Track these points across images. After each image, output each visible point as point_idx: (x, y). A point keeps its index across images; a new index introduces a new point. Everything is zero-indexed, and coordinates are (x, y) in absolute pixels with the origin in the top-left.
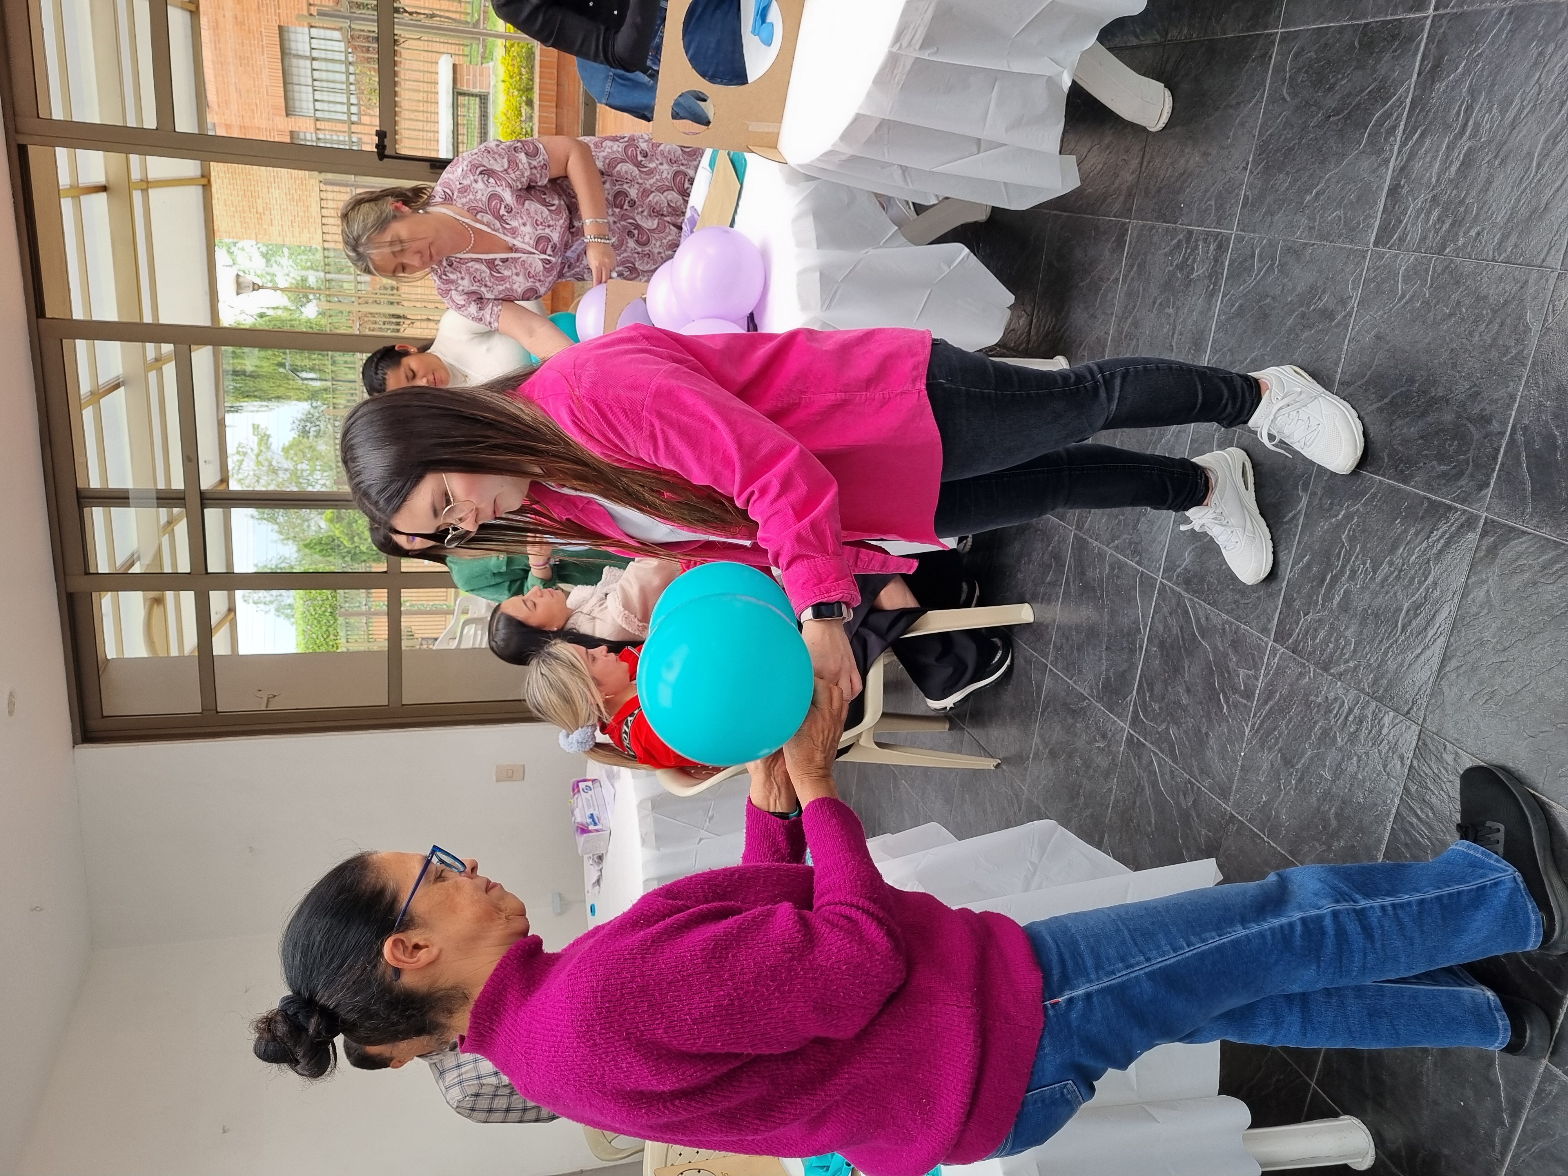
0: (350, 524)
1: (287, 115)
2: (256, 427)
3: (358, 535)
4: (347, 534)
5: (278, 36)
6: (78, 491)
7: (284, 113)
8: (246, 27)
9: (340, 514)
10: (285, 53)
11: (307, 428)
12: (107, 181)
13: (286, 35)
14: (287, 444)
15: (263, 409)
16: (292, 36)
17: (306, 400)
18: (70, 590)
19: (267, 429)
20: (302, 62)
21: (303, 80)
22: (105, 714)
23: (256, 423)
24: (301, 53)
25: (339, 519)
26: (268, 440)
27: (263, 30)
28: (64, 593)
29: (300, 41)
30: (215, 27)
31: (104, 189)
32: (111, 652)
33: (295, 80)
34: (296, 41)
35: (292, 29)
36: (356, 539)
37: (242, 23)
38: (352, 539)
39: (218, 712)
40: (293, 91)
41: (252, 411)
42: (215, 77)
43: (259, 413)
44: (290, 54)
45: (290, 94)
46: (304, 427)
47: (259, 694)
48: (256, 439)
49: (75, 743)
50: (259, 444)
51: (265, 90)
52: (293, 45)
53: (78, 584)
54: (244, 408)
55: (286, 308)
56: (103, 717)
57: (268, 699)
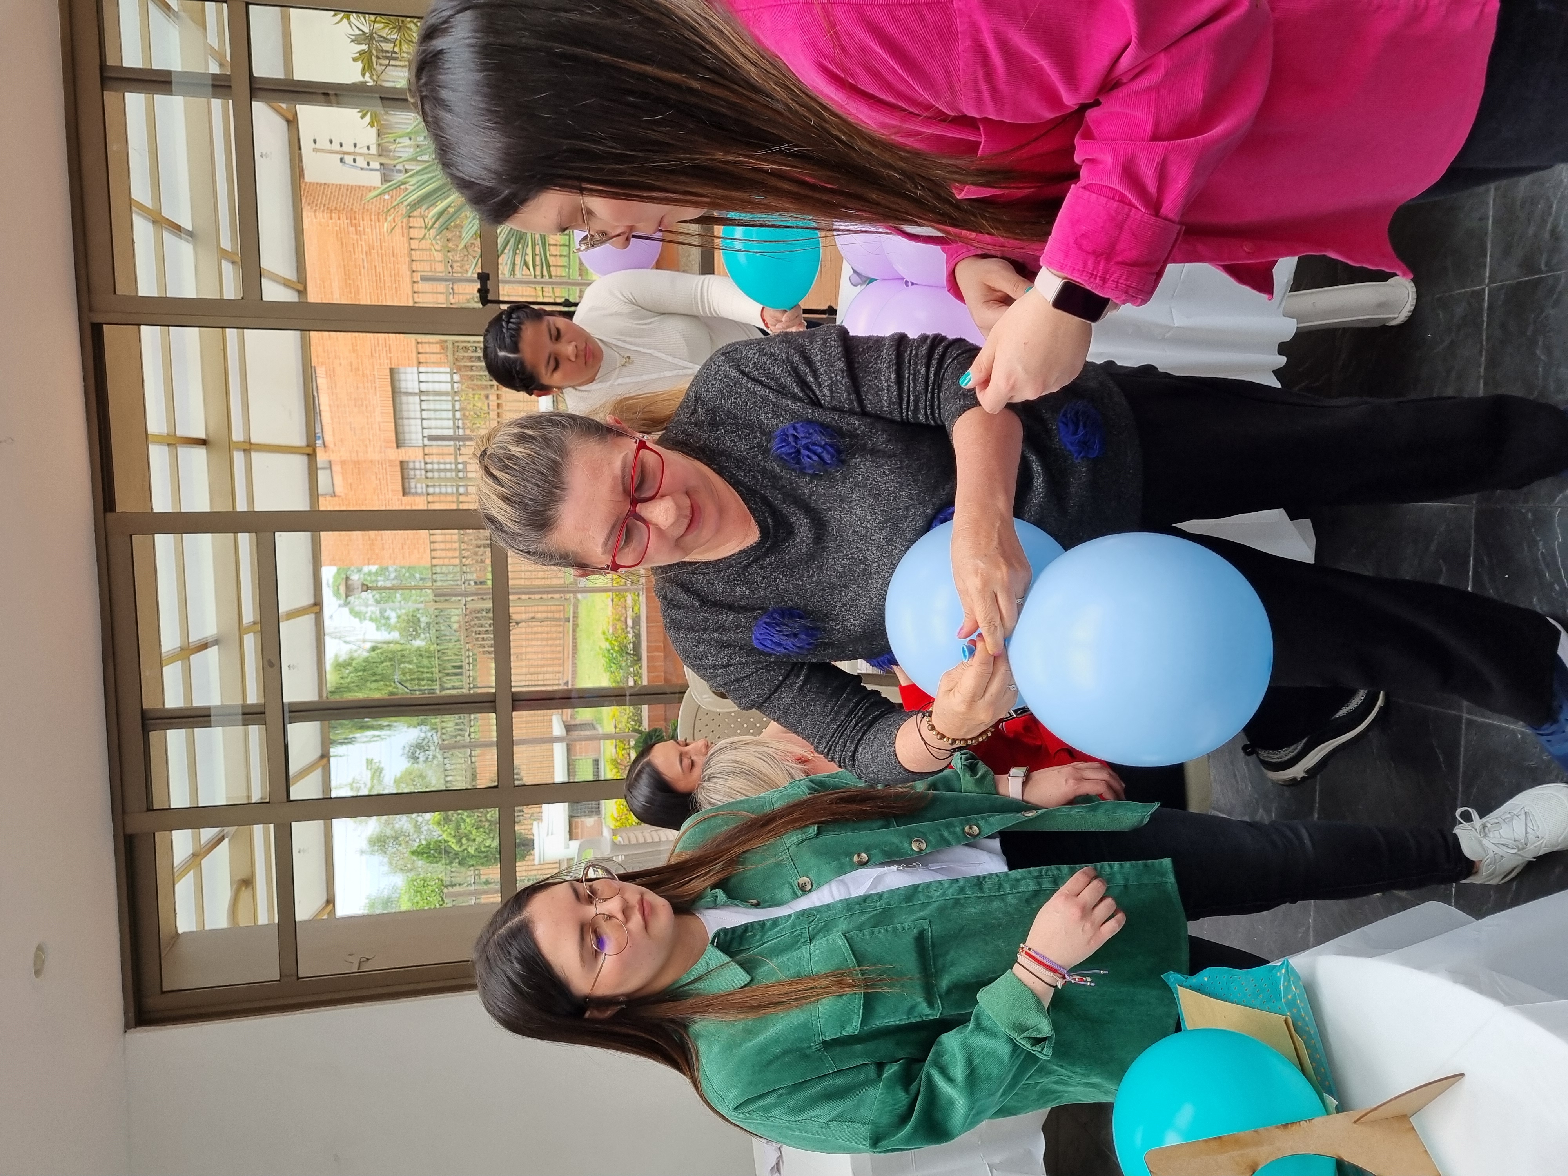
0: (458, 827)
1: (398, 447)
2: (369, 762)
3: (466, 836)
4: (454, 836)
5: (389, 377)
6: (143, 713)
7: (395, 445)
8: (361, 372)
9: (447, 816)
10: (396, 392)
11: (417, 755)
12: (207, 434)
13: (396, 376)
14: (399, 775)
15: (375, 739)
16: (402, 377)
17: (415, 727)
18: (129, 831)
19: (380, 762)
20: (411, 399)
21: (412, 415)
22: (165, 989)
23: (370, 757)
24: (410, 391)
25: (447, 820)
26: (381, 773)
27: (376, 373)
28: (121, 834)
29: (410, 380)
30: (331, 375)
31: (203, 442)
32: (185, 923)
33: (405, 414)
34: (406, 381)
35: (402, 370)
36: (464, 840)
37: (358, 369)
38: (459, 841)
39: (298, 978)
40: (403, 425)
41: (364, 742)
42: (332, 419)
43: (373, 743)
44: (400, 392)
45: (400, 429)
46: (413, 753)
47: (350, 959)
48: (369, 774)
49: (127, 1027)
50: (372, 778)
51: (377, 426)
52: (403, 385)
53: (138, 823)
54: (359, 740)
55: (397, 643)
56: (163, 992)
57: (360, 962)
